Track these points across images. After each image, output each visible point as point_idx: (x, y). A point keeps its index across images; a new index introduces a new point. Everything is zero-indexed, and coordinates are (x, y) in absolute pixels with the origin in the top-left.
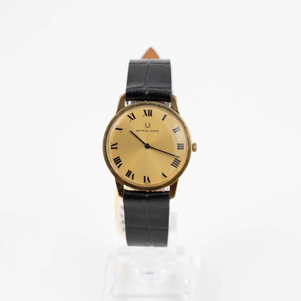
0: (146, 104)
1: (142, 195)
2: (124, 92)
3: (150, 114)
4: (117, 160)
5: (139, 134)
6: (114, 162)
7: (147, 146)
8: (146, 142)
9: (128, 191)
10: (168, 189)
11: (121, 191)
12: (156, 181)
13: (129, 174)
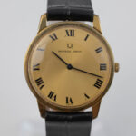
0: (68, 24)
1: (65, 116)
2: (45, 11)
3: (72, 34)
4: (39, 81)
5: (61, 55)
6: (36, 83)
7: (70, 67)
8: (68, 63)
9: (50, 112)
10: (90, 109)
11: (43, 112)
12: (78, 102)
13: (51, 94)
